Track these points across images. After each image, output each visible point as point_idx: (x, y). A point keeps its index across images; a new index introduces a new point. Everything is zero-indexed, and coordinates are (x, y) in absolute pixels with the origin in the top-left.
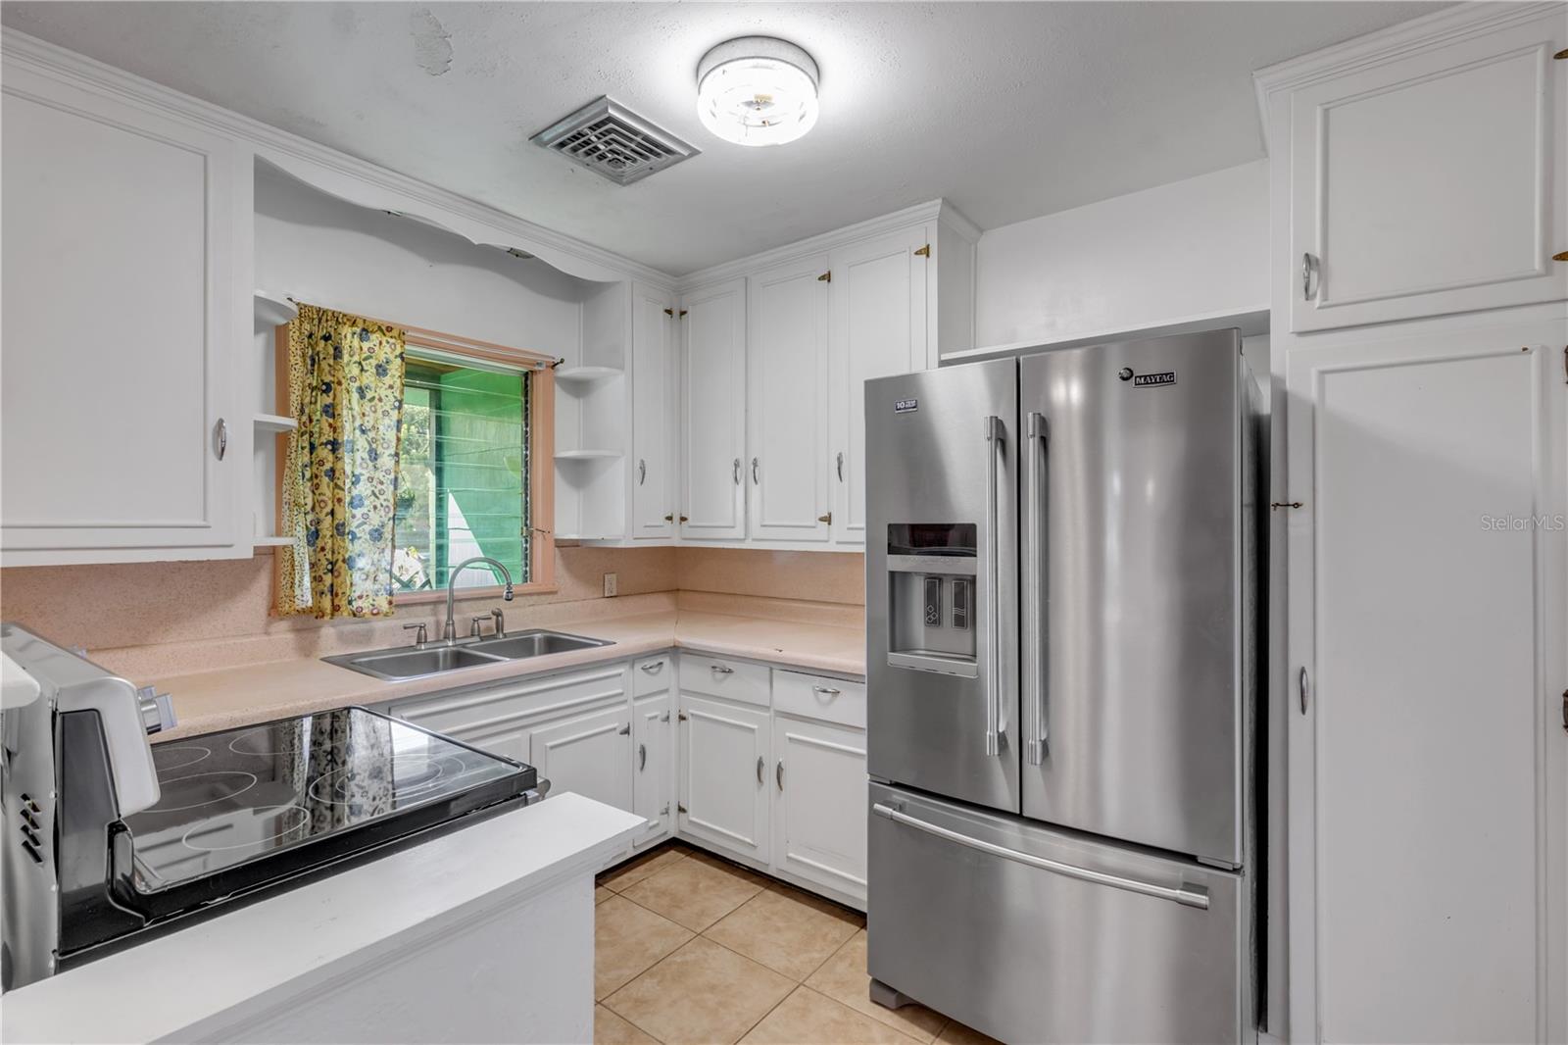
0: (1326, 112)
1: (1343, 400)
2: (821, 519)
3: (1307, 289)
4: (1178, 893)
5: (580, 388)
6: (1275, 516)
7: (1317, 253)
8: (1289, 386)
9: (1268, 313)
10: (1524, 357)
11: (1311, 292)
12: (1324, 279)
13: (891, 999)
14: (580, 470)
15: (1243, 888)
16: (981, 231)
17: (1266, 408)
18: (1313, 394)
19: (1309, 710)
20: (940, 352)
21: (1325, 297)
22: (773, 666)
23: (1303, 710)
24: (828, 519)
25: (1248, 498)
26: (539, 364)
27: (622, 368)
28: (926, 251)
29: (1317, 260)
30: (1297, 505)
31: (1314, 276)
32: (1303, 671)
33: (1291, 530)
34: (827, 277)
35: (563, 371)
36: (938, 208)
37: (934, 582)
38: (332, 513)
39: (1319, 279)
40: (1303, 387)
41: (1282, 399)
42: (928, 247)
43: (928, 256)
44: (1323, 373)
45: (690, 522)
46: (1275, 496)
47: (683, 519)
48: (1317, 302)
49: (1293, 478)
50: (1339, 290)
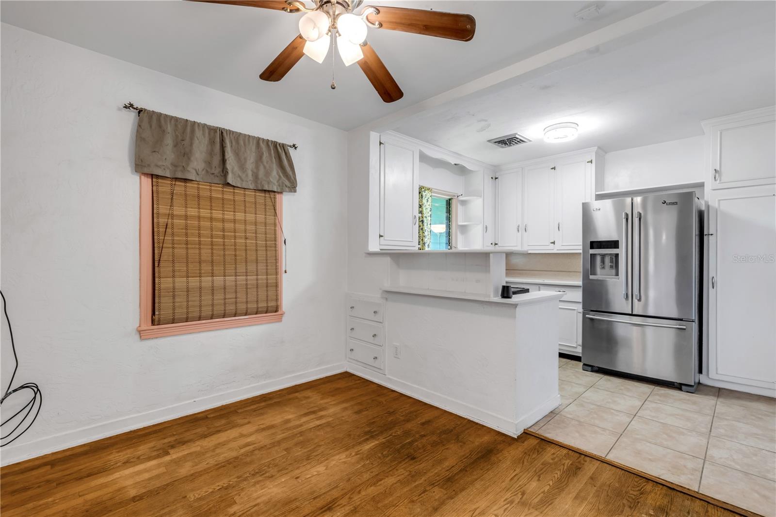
0: (721, 133)
1: (725, 207)
2: (551, 243)
3: (715, 178)
4: (678, 326)
5: (464, 203)
6: (705, 238)
7: (718, 169)
8: (710, 204)
9: (704, 182)
10: (774, 197)
11: (716, 179)
12: (720, 176)
13: (590, 368)
14: (464, 229)
15: (695, 326)
16: (606, 153)
17: (703, 208)
18: (716, 205)
19: (715, 288)
20: (596, 192)
21: (720, 181)
22: (540, 286)
23: (713, 288)
24: (554, 243)
25: (697, 233)
26: (455, 196)
27: (481, 197)
28: (591, 162)
29: (718, 171)
30: (712, 235)
31: (717, 175)
32: (713, 277)
33: (710, 241)
34: (554, 168)
35: (461, 198)
36: (596, 149)
37: (603, 256)
38: (422, 240)
39: (719, 175)
40: (714, 204)
41: (708, 207)
42: (592, 160)
43: (592, 163)
44: (719, 200)
45: (499, 245)
46: (705, 232)
47: (496, 244)
48: (718, 182)
49: (711, 227)
50: (724, 179)
